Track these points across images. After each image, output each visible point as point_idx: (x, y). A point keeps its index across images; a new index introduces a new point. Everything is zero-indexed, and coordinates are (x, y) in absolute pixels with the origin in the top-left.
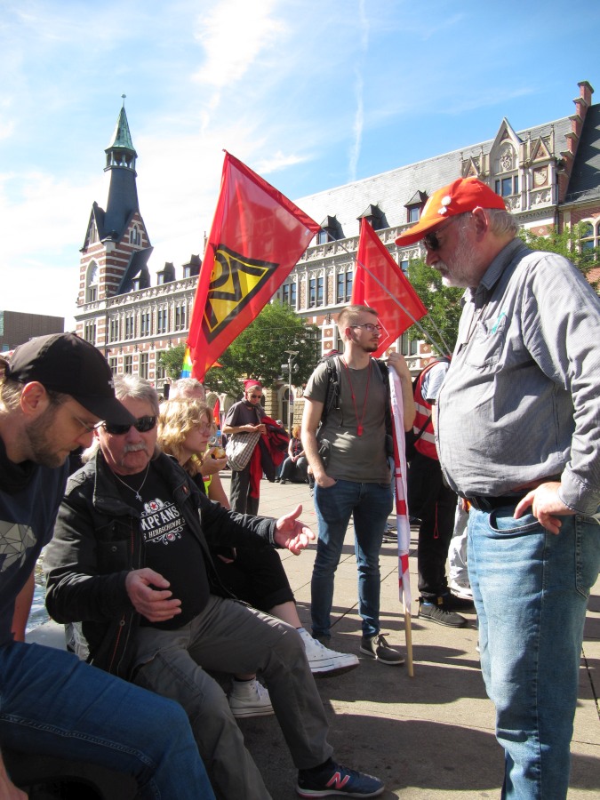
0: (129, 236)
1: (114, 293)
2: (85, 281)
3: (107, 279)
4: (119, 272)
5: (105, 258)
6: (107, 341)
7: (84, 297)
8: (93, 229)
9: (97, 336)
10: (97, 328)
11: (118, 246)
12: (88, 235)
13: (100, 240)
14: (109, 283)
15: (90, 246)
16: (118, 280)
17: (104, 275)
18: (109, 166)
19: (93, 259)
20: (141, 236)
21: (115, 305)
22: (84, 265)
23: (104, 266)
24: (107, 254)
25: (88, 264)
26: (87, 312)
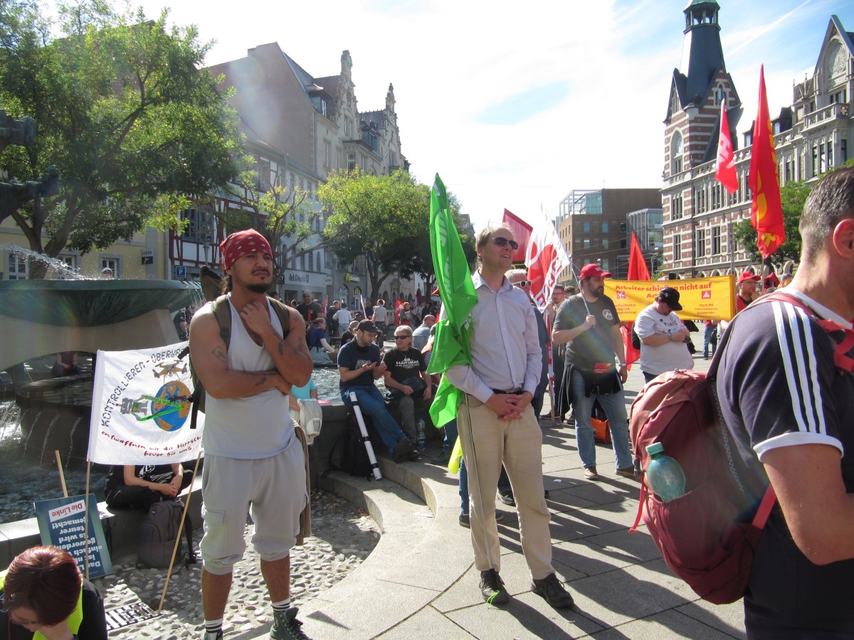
0: (713, 98)
1: (699, 161)
2: (669, 153)
3: (691, 148)
4: (704, 138)
5: (688, 126)
6: (693, 214)
7: (669, 170)
8: (674, 98)
9: (684, 209)
10: (684, 200)
11: (701, 111)
12: (670, 104)
13: (683, 107)
14: (694, 152)
15: (673, 116)
16: (703, 147)
17: (688, 144)
18: (690, 28)
19: (677, 129)
20: (728, 95)
21: (701, 175)
22: (668, 136)
23: (688, 135)
24: (690, 122)
25: (671, 135)
26: (673, 185)
